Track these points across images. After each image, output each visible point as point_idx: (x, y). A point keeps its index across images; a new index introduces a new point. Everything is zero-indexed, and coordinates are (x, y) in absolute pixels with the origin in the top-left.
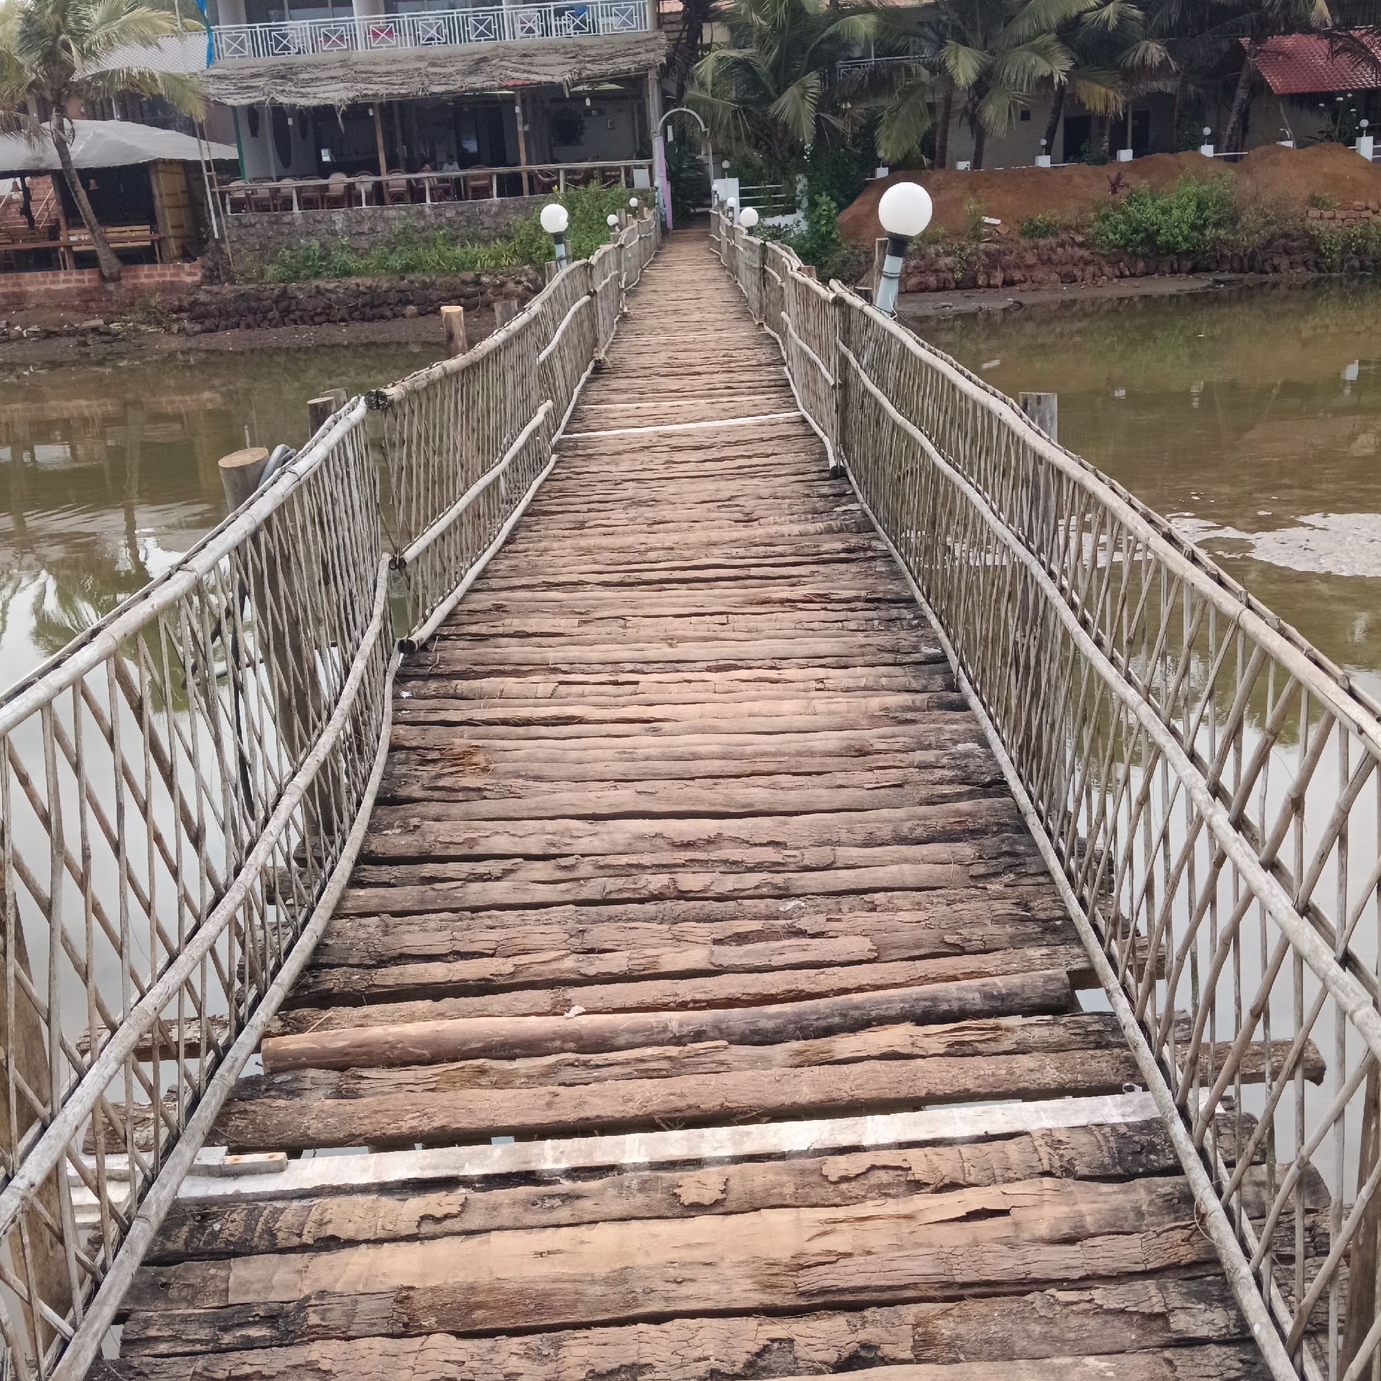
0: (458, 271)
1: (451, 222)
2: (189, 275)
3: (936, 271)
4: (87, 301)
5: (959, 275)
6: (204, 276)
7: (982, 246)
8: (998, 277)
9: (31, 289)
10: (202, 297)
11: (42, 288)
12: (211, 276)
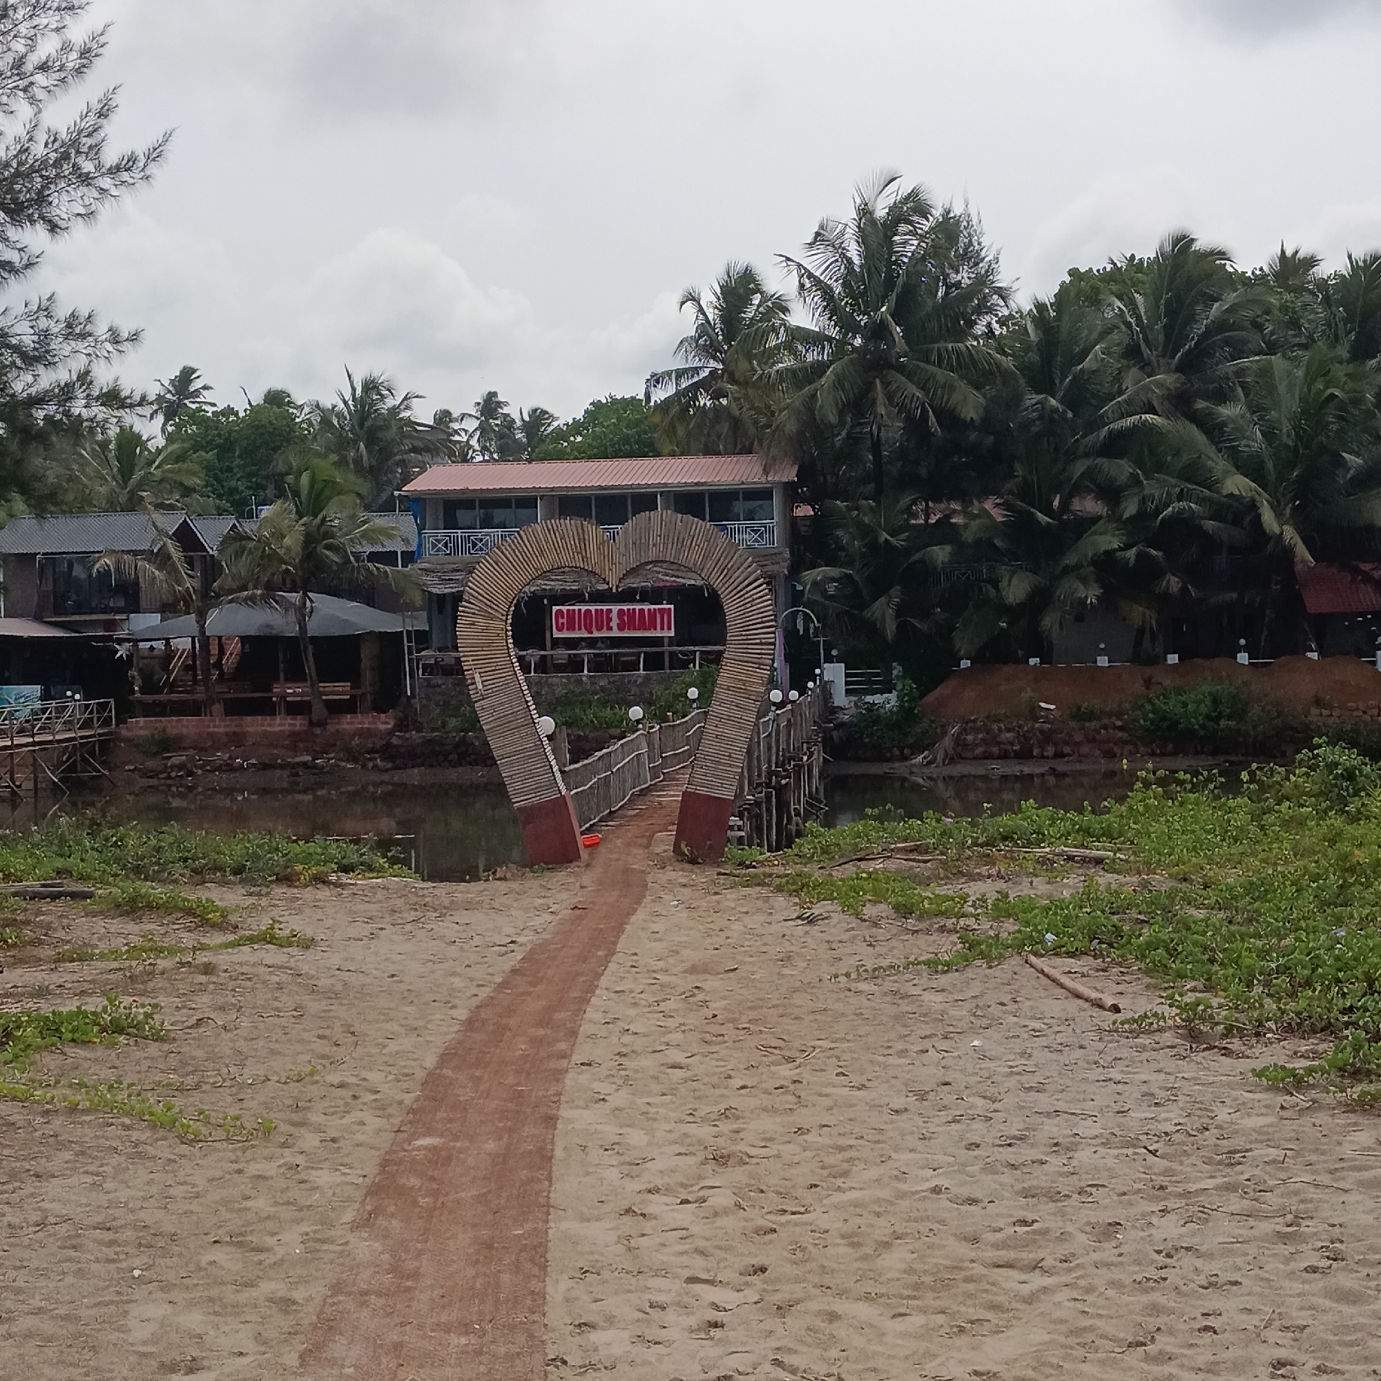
0: (608, 728)
1: (603, 689)
2: (384, 722)
3: (999, 743)
4: (295, 741)
5: (1017, 748)
6: (395, 725)
7: (1037, 725)
8: (1050, 751)
9: (249, 729)
10: (395, 741)
11: (260, 729)
12: (402, 725)
